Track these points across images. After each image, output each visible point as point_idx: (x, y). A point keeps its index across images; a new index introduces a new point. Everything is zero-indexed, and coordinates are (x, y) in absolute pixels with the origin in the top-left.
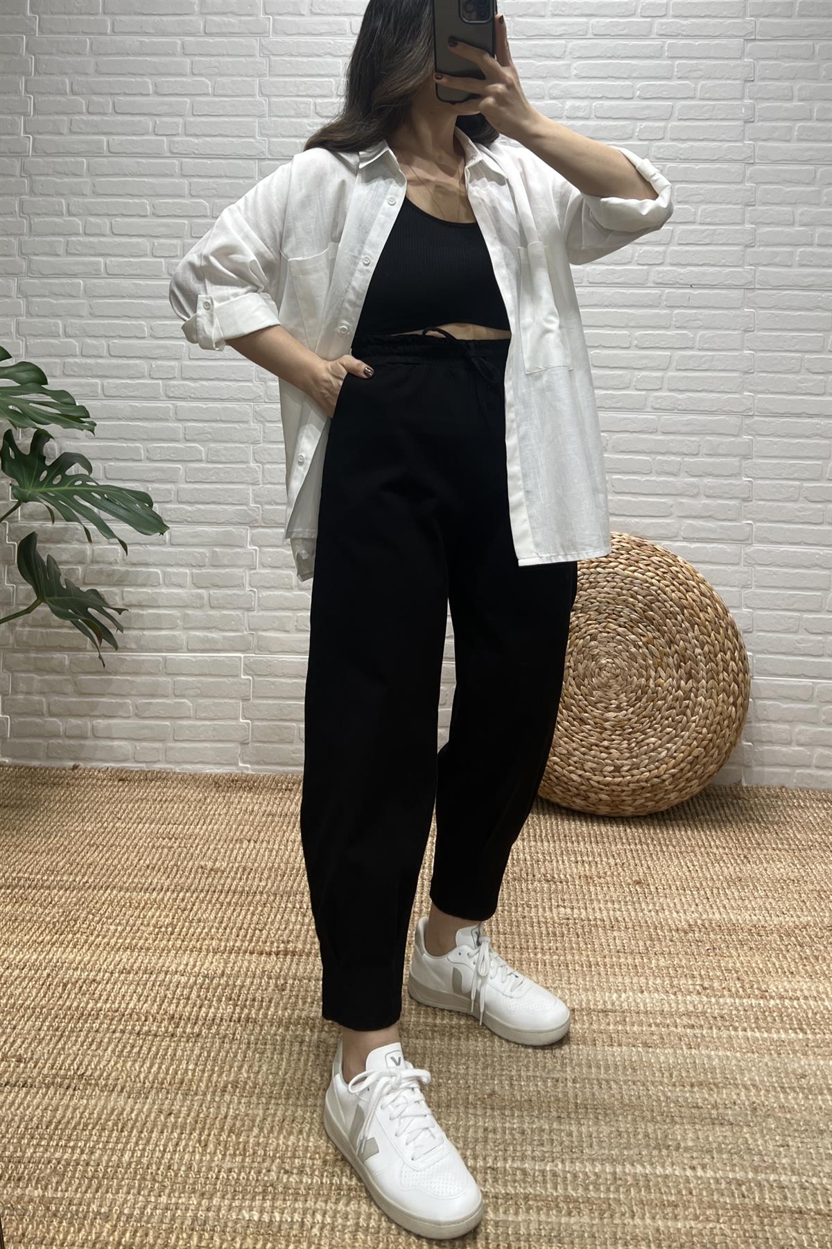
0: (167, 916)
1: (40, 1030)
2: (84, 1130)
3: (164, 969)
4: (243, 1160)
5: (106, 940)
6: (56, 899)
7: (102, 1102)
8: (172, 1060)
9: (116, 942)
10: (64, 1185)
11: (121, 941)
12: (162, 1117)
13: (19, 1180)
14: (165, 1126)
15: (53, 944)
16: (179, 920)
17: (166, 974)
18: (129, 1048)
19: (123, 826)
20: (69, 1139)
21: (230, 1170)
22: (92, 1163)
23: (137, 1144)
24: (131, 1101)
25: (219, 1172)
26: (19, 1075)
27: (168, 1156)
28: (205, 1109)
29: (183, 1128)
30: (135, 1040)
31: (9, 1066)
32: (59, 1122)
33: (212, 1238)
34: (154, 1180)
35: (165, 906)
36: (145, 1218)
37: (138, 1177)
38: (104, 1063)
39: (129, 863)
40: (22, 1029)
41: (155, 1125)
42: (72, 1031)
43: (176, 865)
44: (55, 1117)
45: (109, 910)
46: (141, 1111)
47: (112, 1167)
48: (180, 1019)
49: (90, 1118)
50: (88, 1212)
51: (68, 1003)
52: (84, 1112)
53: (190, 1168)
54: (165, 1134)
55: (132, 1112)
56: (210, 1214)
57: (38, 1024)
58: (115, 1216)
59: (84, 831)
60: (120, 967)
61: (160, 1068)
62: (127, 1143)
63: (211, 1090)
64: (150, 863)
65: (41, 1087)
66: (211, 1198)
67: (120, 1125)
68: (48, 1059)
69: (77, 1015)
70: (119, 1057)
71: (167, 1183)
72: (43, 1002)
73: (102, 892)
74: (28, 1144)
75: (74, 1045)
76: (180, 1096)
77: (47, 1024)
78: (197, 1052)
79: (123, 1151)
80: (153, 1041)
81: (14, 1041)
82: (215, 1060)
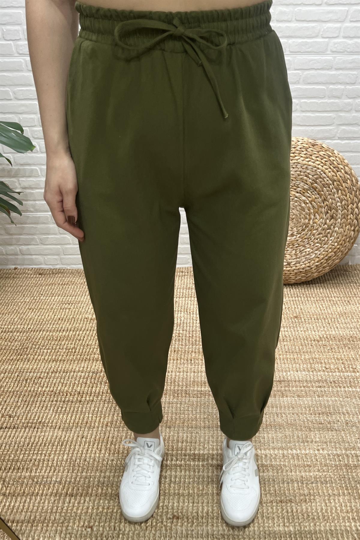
0: (71, 344)
1: (18, 402)
2: (45, 446)
3: (73, 370)
4: (118, 456)
5: (43, 357)
6: (16, 338)
7: (51, 434)
8: (81, 413)
9: (48, 358)
10: (39, 471)
11: (50, 357)
12: (79, 439)
13: (19, 469)
14: (81, 442)
15: (18, 360)
16: (78, 345)
17: (74, 372)
18: (60, 409)
19: (44, 298)
20: (39, 450)
21: (113, 460)
22: (50, 460)
23: (69, 451)
24: (64, 432)
25: (108, 461)
26: (11, 423)
27: (84, 455)
28: (98, 434)
29: (90, 443)
30: (63, 405)
31: (6, 420)
32: (33, 443)
33: (107, 489)
34: (79, 466)
35: (70, 339)
36: (77, 482)
37: (72, 465)
38: (49, 416)
39: (49, 317)
40: (9, 402)
41: (76, 442)
42: (33, 402)
43: (73, 318)
44: (30, 441)
45: (43, 342)
46: (69, 436)
47: (60, 461)
48: (83, 393)
49: (46, 441)
50: (51, 481)
51: (29, 389)
52: (43, 438)
53: (94, 460)
54: (82, 446)
55: (65, 437)
56: (106, 479)
57: (16, 399)
58: (64, 482)
59: (25, 302)
60: (52, 370)
61: (76, 417)
62: (65, 451)
63: (101, 425)
64: (60, 317)
65: (22, 428)
66: (105, 473)
67: (60, 443)
68: (24, 415)
69: (34, 394)
70: (56, 413)
71: (85, 467)
72: (17, 389)
73: (38, 333)
74: (20, 453)
75: (35, 408)
76: (86, 429)
77: (21, 399)
78: (92, 409)
79: (63, 454)
80: (71, 405)
81: (6, 408)
82: (101, 412)
